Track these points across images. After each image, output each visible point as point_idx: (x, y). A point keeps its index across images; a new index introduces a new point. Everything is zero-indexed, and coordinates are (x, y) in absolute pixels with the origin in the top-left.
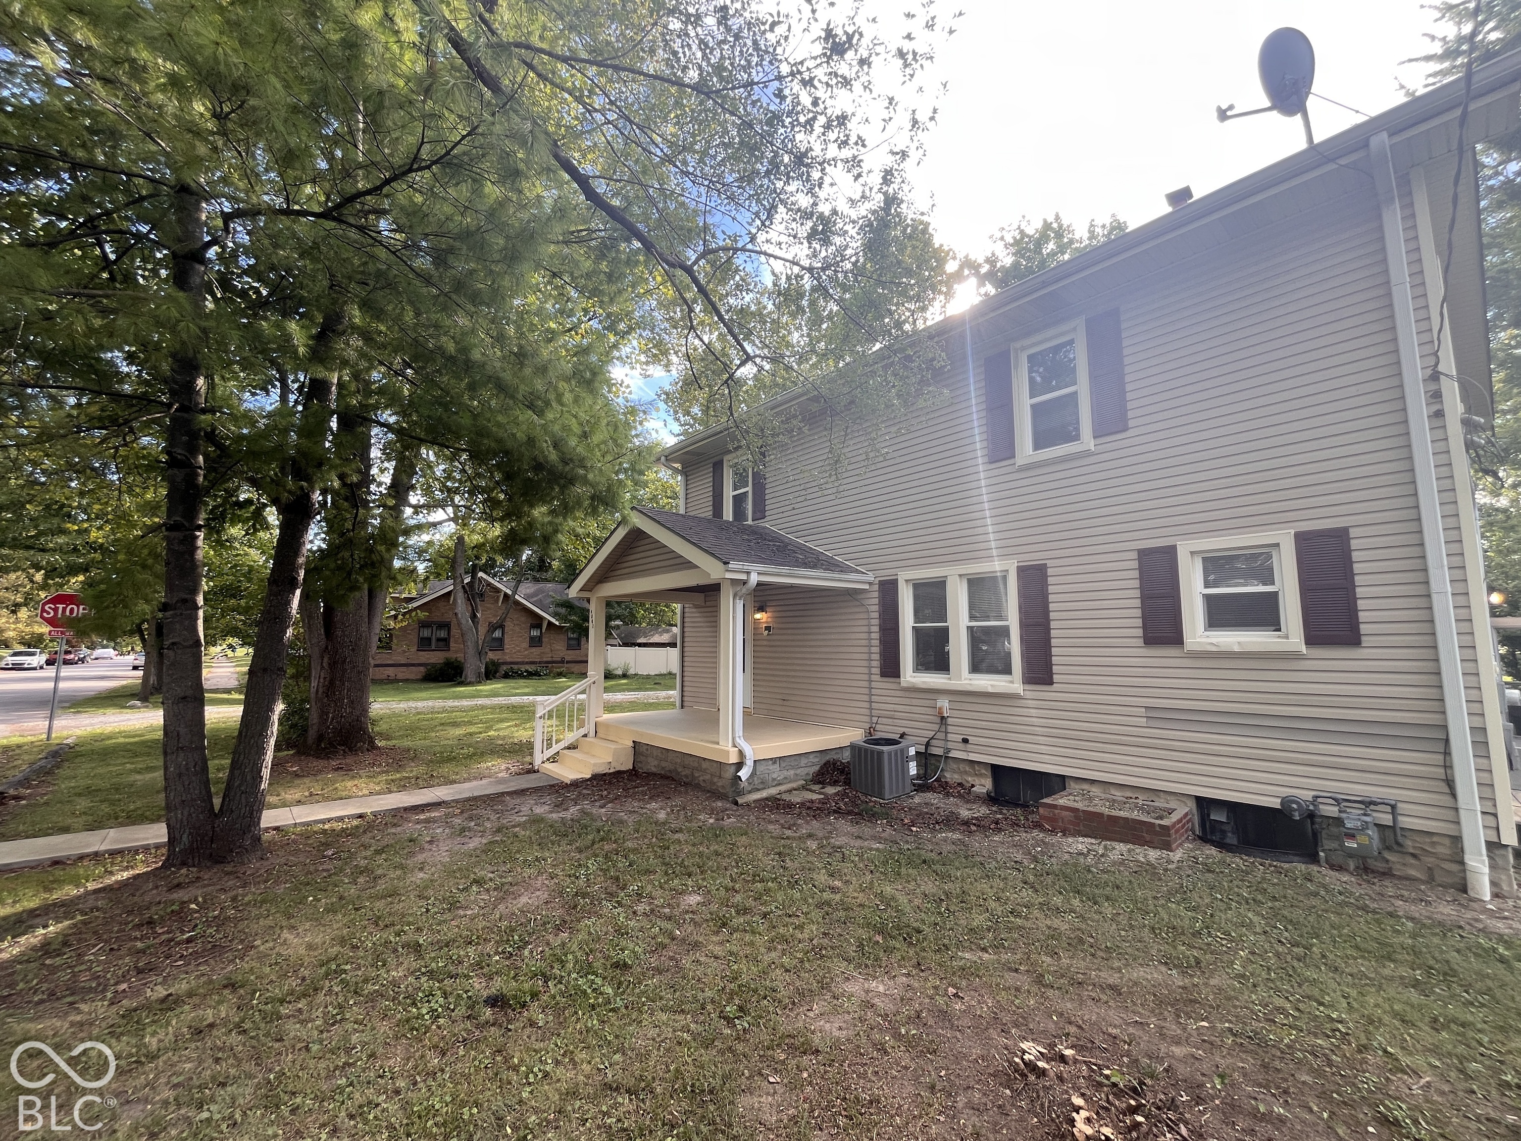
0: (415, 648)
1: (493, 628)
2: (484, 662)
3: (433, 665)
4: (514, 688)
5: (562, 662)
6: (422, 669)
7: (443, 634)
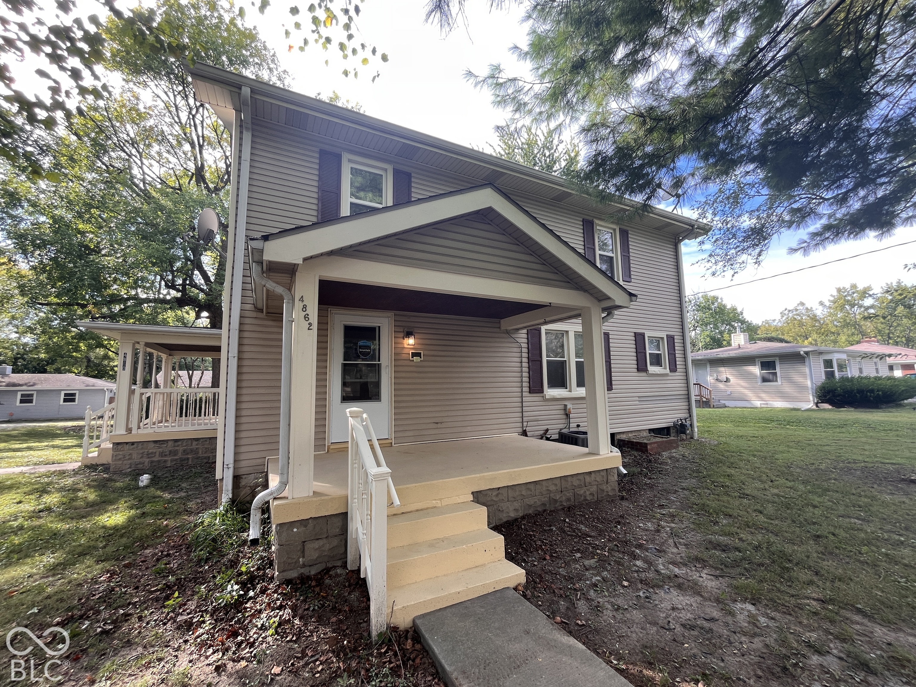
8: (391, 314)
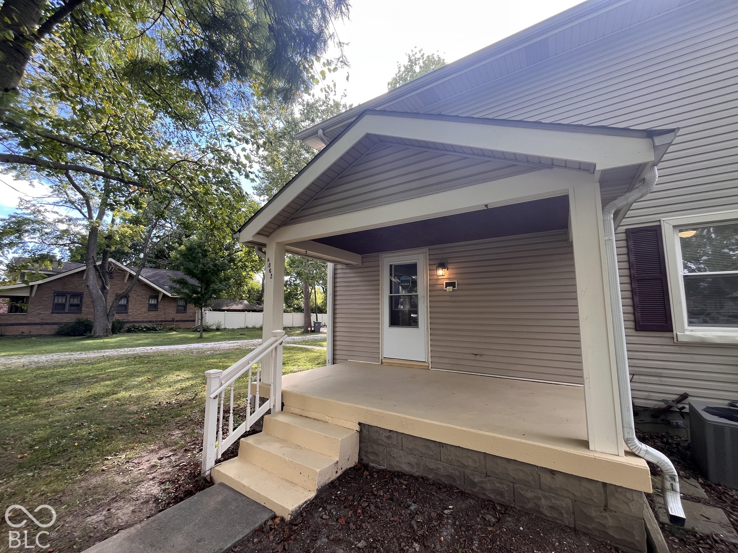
0: (50, 311)
1: (119, 297)
2: (111, 321)
3: (66, 324)
4: (137, 340)
5: (173, 321)
6: (56, 327)
7: (76, 301)
8: (425, 250)
